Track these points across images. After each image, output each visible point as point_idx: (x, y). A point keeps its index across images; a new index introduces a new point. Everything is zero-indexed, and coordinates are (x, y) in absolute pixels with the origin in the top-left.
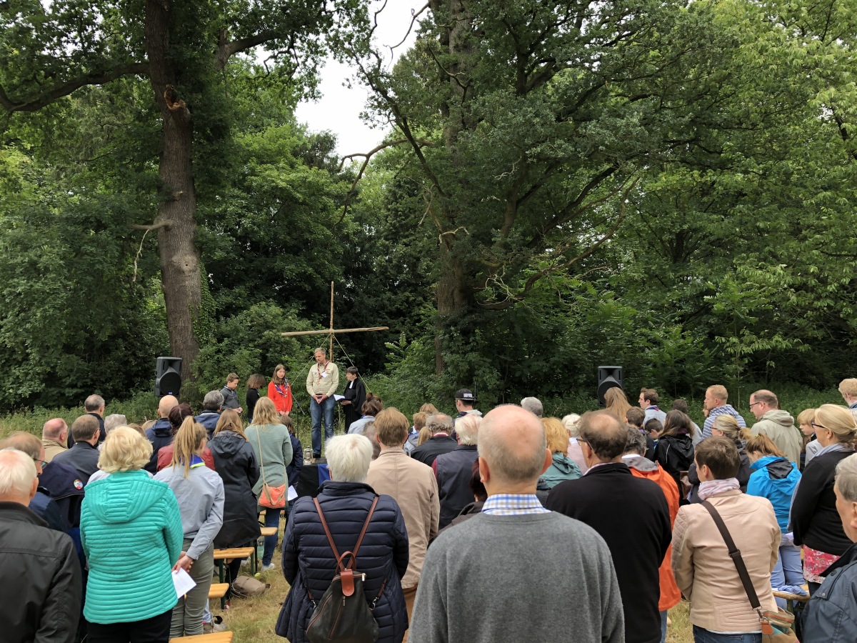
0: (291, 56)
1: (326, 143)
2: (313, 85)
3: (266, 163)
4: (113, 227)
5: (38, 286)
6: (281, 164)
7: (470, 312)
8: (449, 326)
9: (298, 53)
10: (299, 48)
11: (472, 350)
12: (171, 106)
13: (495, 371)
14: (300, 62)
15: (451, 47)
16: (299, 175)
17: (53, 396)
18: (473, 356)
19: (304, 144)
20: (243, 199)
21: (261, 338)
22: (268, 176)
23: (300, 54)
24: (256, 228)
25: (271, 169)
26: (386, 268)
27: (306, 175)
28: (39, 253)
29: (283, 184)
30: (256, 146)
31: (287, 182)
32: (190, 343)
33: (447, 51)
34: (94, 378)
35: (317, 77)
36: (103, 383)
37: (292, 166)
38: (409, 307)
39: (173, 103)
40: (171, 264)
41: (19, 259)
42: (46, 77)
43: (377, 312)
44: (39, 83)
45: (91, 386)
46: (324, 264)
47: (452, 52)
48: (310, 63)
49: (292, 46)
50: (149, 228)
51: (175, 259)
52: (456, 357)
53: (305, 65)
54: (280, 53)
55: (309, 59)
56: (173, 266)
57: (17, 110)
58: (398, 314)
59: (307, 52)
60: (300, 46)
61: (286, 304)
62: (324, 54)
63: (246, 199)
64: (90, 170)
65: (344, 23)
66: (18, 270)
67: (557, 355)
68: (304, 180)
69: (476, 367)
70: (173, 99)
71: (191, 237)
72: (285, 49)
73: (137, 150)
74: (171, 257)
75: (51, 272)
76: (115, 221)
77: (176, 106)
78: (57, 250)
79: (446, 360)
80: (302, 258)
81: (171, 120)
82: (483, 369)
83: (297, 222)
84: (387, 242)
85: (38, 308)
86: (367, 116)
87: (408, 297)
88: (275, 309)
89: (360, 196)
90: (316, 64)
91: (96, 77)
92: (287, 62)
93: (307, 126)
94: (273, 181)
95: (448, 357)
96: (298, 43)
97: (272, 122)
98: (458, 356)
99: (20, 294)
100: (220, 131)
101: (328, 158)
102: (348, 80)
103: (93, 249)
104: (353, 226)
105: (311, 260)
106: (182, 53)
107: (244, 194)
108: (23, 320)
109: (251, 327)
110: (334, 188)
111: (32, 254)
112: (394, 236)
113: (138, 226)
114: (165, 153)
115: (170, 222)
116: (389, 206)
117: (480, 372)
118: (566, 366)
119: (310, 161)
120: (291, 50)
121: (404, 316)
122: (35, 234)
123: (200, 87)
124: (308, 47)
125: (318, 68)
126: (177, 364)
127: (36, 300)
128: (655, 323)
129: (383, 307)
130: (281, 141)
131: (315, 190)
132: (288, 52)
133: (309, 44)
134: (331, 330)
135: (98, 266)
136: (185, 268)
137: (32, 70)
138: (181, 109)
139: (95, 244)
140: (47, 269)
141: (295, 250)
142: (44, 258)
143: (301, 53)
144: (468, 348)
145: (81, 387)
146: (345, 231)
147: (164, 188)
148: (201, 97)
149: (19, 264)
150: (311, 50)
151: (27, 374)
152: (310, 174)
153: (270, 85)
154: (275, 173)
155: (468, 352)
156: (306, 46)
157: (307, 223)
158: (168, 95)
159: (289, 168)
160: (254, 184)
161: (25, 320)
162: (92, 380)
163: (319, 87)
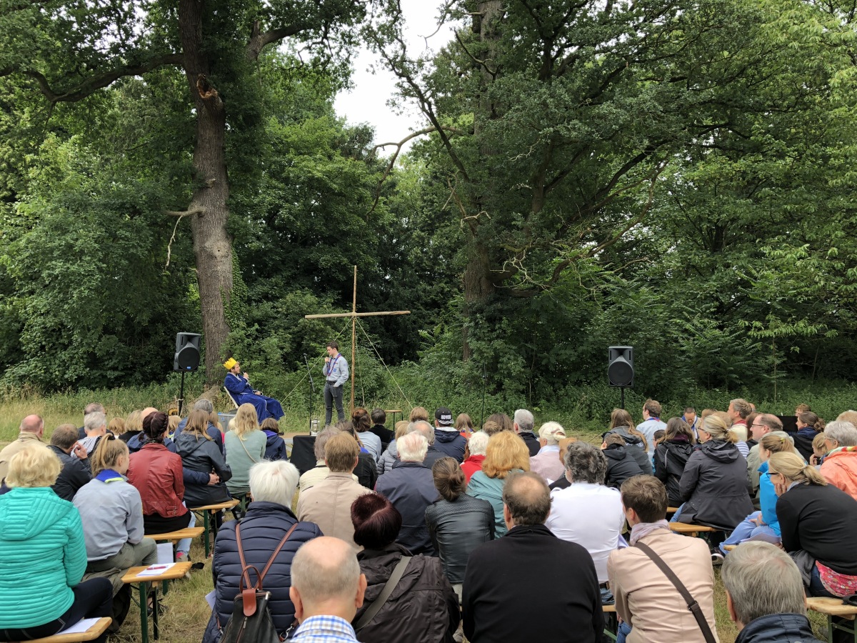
0: (325, 46)
1: (364, 135)
2: (346, 75)
3: (303, 154)
4: (147, 212)
5: (74, 268)
6: (318, 156)
7: (496, 300)
8: (475, 313)
9: (332, 43)
10: (333, 39)
11: (498, 337)
12: (204, 95)
13: (520, 359)
14: (334, 53)
15: (482, 34)
16: (335, 166)
17: (95, 378)
18: (498, 344)
19: (343, 136)
20: (280, 189)
21: (296, 326)
22: (305, 166)
23: (333, 46)
24: (292, 218)
25: (309, 160)
26: (422, 260)
27: (342, 165)
28: (75, 237)
29: (319, 175)
30: (294, 137)
31: (324, 173)
32: (221, 327)
33: (479, 39)
34: (135, 361)
35: (350, 67)
36: (143, 366)
37: (330, 157)
38: (444, 298)
39: (205, 91)
40: (203, 249)
41: (57, 243)
42: (87, 69)
43: (412, 302)
44: (81, 75)
45: (131, 369)
46: (358, 255)
47: (483, 39)
48: (344, 54)
49: (325, 37)
50: (183, 214)
51: (207, 244)
52: (483, 345)
53: (339, 56)
54: (314, 43)
55: (343, 50)
56: (206, 252)
57: (59, 100)
58: (434, 305)
59: (341, 43)
60: (334, 37)
61: (322, 294)
62: (357, 44)
63: (284, 190)
64: (130, 159)
65: (378, 13)
66: (56, 253)
67: (585, 344)
68: (340, 172)
69: (501, 354)
70: (206, 88)
71: (224, 222)
72: (319, 40)
73: (172, 139)
74: (204, 242)
75: (86, 254)
76: (149, 206)
77: (208, 95)
78: (92, 234)
79: (471, 347)
80: (337, 248)
81: (204, 108)
82: (508, 356)
83: (332, 212)
84: (423, 234)
85: (75, 289)
86: (394, 104)
87: (443, 288)
88: (310, 298)
89: (397, 188)
90: (350, 54)
91: (134, 68)
92: (321, 52)
93: (345, 119)
94: (310, 172)
95: (473, 344)
96: (332, 34)
97: (311, 114)
98: (483, 343)
99: (57, 276)
100: (252, 120)
101: (366, 150)
102: (372, 66)
103: (127, 234)
104: (389, 217)
105: (346, 250)
106: (214, 44)
107: (281, 185)
108: (62, 301)
109: (287, 315)
110: (371, 179)
111: (68, 237)
112: (430, 228)
113: (172, 213)
114: (199, 142)
115: (203, 209)
116: (425, 198)
117: (505, 359)
118: (594, 355)
119: (347, 153)
120: (325, 41)
121: (439, 307)
122: (71, 219)
123: (232, 76)
124: (343, 38)
125: (351, 59)
126: (196, 340)
127: (72, 282)
128: (690, 313)
129: (418, 298)
130: (319, 133)
131: (352, 181)
132: (322, 43)
133: (343, 35)
134: (354, 314)
135: (131, 250)
136: (217, 253)
137: (74, 62)
138: (213, 98)
139: (130, 229)
140: (82, 252)
141: (331, 241)
142: (79, 242)
143: (335, 44)
144: (494, 335)
145: (122, 370)
146: (380, 222)
147: (198, 175)
148: (232, 86)
149: (57, 248)
150: (344, 40)
151: (72, 358)
152: (345, 164)
153: (304, 76)
154: (313, 164)
155: (493, 339)
156: (340, 36)
157: (343, 214)
158: (200, 83)
159: (326, 159)
160: (291, 175)
161: (64, 301)
162: (132, 363)
163: (352, 78)
